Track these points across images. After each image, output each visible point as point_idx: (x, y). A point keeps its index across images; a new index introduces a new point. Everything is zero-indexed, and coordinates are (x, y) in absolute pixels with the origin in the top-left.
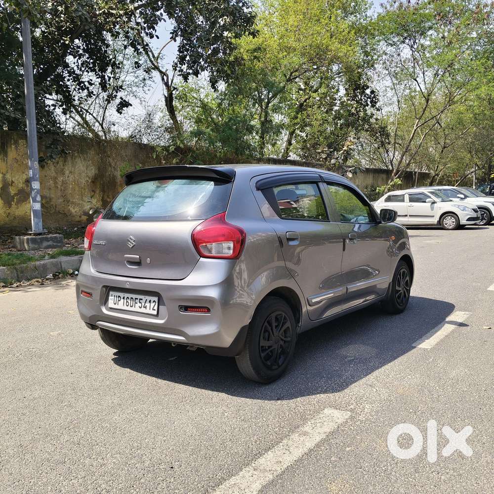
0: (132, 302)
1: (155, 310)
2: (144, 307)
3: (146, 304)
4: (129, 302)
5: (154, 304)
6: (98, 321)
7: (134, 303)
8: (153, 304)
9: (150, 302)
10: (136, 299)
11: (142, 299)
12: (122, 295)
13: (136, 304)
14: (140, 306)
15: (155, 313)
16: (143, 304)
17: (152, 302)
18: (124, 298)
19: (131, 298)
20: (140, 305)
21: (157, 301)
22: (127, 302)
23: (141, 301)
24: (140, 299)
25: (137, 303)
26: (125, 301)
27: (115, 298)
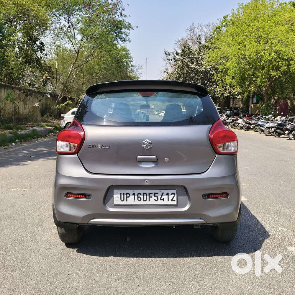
0: (145, 197)
1: (175, 201)
2: (161, 199)
3: (163, 197)
4: (142, 197)
5: (173, 195)
6: (91, 220)
7: (148, 197)
8: (171, 197)
9: (168, 194)
10: (149, 194)
11: (157, 193)
12: (131, 192)
13: (150, 198)
14: (156, 199)
15: (175, 203)
16: (159, 197)
17: (170, 194)
18: (134, 194)
19: (144, 193)
21: (175, 193)
22: (138, 197)
23: (156, 195)
24: (155, 193)
25: (152, 197)
26: (136, 197)
27: (122, 196)
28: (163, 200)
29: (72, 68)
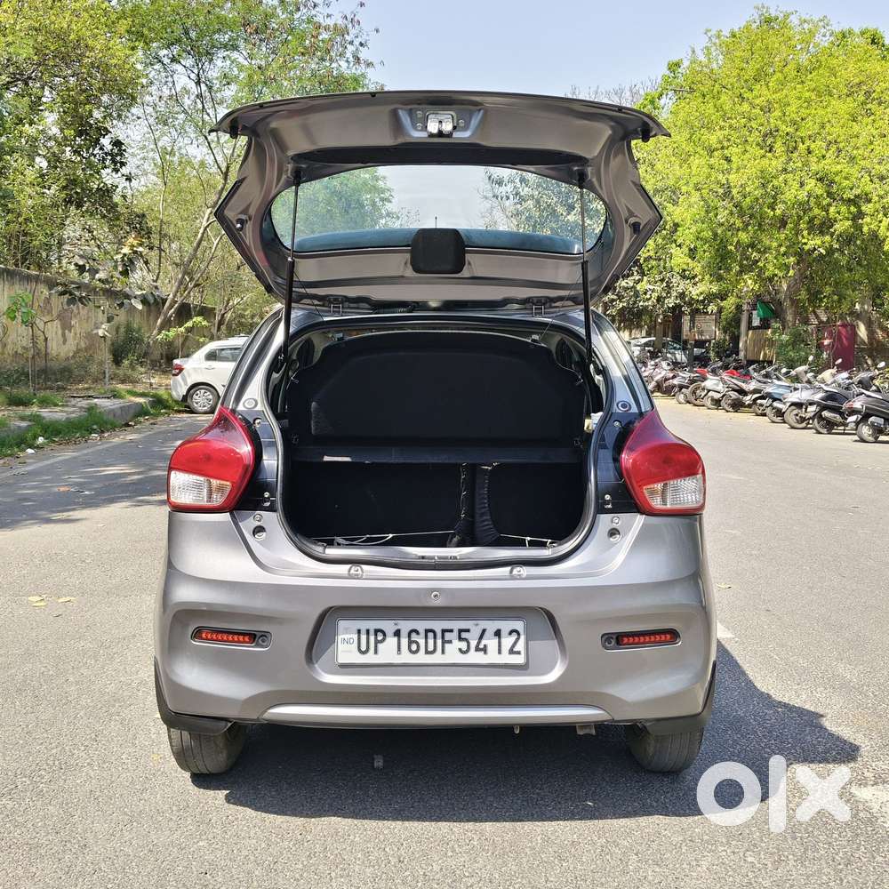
0: (431, 642)
1: (519, 653)
2: (477, 649)
3: (484, 642)
4: (422, 642)
5: (514, 637)
6: (269, 708)
7: (439, 642)
8: (507, 641)
9: (498, 633)
10: (444, 631)
11: (468, 631)
12: (388, 626)
13: (447, 645)
14: (465, 648)
15: (520, 660)
16: (473, 643)
17: (504, 633)
18: (397, 633)
19: (427, 631)
20: (463, 645)
21: (521, 630)
22: (410, 642)
23: (464, 635)
24: (460, 631)
25: (450, 642)
26: (405, 641)
27: (364, 637)
28: (485, 650)
29: (208, 220)
